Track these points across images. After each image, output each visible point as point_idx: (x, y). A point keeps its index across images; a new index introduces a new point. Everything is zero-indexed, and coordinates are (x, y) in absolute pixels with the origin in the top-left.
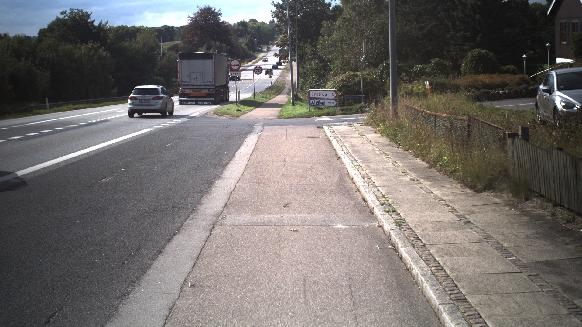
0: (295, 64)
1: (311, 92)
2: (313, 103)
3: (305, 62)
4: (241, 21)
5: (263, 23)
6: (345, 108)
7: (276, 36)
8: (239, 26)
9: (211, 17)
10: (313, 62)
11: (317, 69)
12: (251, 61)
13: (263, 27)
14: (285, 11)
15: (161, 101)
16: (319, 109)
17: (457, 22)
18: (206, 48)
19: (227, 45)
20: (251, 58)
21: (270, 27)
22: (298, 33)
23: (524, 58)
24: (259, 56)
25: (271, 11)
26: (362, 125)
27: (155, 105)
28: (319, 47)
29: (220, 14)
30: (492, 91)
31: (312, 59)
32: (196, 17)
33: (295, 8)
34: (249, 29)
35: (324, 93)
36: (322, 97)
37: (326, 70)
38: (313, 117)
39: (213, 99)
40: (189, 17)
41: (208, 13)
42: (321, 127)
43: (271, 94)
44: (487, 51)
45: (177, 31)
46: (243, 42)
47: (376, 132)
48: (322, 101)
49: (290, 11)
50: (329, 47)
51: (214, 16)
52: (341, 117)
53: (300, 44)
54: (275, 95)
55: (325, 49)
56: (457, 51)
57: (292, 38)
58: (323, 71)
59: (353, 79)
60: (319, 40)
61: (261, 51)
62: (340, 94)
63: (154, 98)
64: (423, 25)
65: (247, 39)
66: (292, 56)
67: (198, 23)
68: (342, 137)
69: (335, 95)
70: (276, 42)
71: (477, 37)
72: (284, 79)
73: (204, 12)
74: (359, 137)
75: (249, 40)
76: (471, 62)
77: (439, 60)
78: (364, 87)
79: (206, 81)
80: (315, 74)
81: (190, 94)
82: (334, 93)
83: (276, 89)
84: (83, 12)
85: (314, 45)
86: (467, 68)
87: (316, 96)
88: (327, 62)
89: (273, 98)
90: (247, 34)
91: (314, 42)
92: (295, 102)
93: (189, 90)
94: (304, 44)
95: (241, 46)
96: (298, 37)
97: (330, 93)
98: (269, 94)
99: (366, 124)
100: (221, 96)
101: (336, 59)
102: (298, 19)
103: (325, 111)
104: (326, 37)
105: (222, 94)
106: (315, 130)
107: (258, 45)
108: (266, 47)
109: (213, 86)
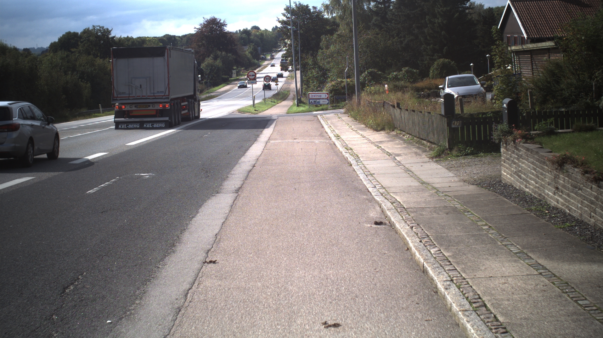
0: (298, 73)
1: (310, 94)
2: (311, 102)
3: (307, 71)
4: (244, 29)
5: (266, 30)
6: (334, 105)
7: (279, 44)
8: (242, 34)
9: (216, 27)
10: (314, 71)
11: (317, 77)
12: (257, 70)
13: (266, 34)
14: (289, 27)
15: (14, 135)
16: (316, 106)
17: (428, 37)
18: (213, 58)
19: (233, 55)
20: (255, 66)
21: (273, 34)
22: (300, 46)
24: (264, 64)
26: (342, 114)
28: (319, 58)
29: (225, 25)
31: (313, 68)
32: (203, 28)
34: (252, 37)
35: (320, 94)
36: (318, 97)
37: (325, 78)
38: (312, 112)
40: (195, 28)
41: (213, 24)
43: (278, 99)
44: (449, 60)
45: (179, 40)
46: (247, 51)
48: (318, 101)
49: (293, 26)
50: (327, 58)
51: (219, 27)
53: (303, 55)
54: (281, 100)
55: (324, 60)
56: (428, 61)
57: (296, 51)
58: (322, 78)
59: (340, 84)
60: (319, 52)
61: (264, 59)
62: (331, 95)
64: (402, 39)
65: (250, 48)
66: (296, 66)
67: (204, 33)
68: (327, 119)
69: (327, 96)
70: (280, 50)
71: (444, 49)
72: (289, 86)
73: (210, 23)
74: (337, 119)
75: (252, 49)
76: (437, 69)
77: (409, 69)
78: (348, 90)
79: (156, 92)
80: (315, 81)
82: (326, 94)
84: (104, 28)
85: (314, 56)
86: (434, 73)
87: (314, 97)
88: (326, 70)
90: (251, 43)
91: (314, 53)
92: (299, 104)
93: (129, 105)
94: (306, 55)
95: (245, 55)
96: (300, 49)
97: (324, 94)
98: (276, 99)
99: (345, 113)
100: (183, 112)
101: (333, 68)
102: (300, 33)
103: (321, 108)
104: (324, 50)
105: (184, 110)
106: (312, 118)
107: (262, 53)
108: (270, 55)
109: (166, 98)
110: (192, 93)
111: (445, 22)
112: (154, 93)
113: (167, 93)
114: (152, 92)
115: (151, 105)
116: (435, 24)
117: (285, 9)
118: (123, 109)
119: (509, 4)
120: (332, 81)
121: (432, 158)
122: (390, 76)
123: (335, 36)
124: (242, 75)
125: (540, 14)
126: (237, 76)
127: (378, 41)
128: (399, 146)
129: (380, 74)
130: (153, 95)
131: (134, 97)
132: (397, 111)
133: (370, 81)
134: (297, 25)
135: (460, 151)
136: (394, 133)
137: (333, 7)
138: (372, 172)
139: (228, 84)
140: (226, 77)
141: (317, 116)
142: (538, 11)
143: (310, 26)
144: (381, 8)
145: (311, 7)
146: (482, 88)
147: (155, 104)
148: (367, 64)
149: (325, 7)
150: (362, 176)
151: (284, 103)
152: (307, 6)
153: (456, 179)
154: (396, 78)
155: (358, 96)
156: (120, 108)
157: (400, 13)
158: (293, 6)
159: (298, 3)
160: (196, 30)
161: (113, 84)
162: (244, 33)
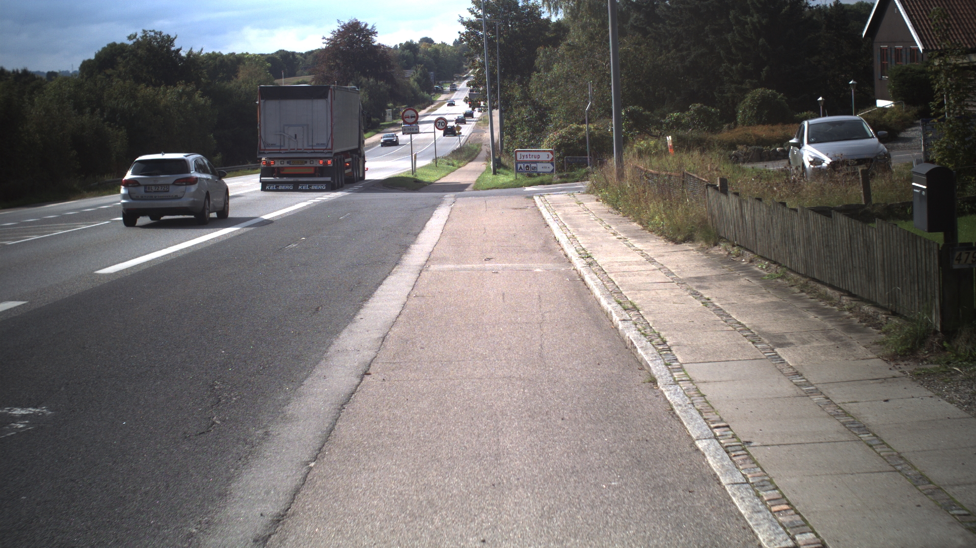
0: (496, 113)
1: (518, 154)
2: (521, 168)
3: (511, 111)
4: (407, 42)
5: (444, 44)
6: (565, 174)
7: (464, 66)
8: (403, 50)
9: (359, 37)
10: (523, 110)
11: (530, 121)
12: (424, 108)
13: (443, 51)
14: (480, 32)
15: (193, 188)
16: (530, 176)
17: (733, 50)
19: (387, 83)
20: (424, 103)
21: (455, 51)
22: (500, 65)
23: (820, 101)
24: (439, 99)
25: (459, 32)
26: (583, 194)
27: (181, 198)
28: (532, 87)
29: (375, 33)
30: (766, 149)
31: (522, 105)
32: (336, 37)
33: (495, 28)
34: (420, 55)
35: (537, 154)
36: (533, 159)
37: (543, 123)
38: (522, 186)
39: (329, 179)
40: (324, 38)
41: (355, 31)
42: (532, 198)
43: (460, 160)
44: (774, 91)
45: (302, 60)
46: (411, 77)
47: (597, 200)
48: (533, 165)
49: (487, 31)
50: (547, 87)
51: (364, 36)
52: (559, 186)
53: (504, 82)
54: (466, 162)
55: (541, 90)
56: (733, 92)
57: (492, 75)
58: (538, 123)
59: (576, 134)
60: (533, 77)
61: (440, 91)
62: (558, 155)
63: (178, 183)
64: (685, 53)
65: (417, 72)
66: (492, 101)
67: (339, 47)
68: (554, 206)
69: (551, 156)
70: (465, 76)
71: (762, 71)
72: (479, 137)
73: (349, 29)
74: (575, 206)
75: (420, 75)
76: (751, 108)
77: (702, 106)
78: (591, 145)
79: (315, 144)
80: (526, 128)
81: (283, 168)
82: (549, 153)
83: (466, 154)
84: (163, 34)
85: (524, 84)
86: (745, 116)
87: (525, 159)
88: (546, 109)
89: (465, 165)
90: (418, 64)
91: (524, 79)
92: (497, 170)
93: (280, 161)
94: (511, 82)
95: (408, 83)
96: (500, 72)
97: (544, 154)
98: (457, 159)
99: (589, 192)
100: (347, 171)
101: (557, 105)
102: (500, 44)
103: (538, 179)
104: (542, 73)
105: (348, 168)
106: (524, 201)
107: (437, 82)
108: (449, 85)
109: (328, 152)
110: (357, 147)
111: (764, 21)
113: (330, 146)
114: (310, 144)
115: (308, 161)
116: (746, 26)
118: (272, 166)
120: (560, 128)
123: (562, 48)
126: (392, 118)
127: (641, 56)
130: (311, 148)
131: (287, 150)
133: (630, 129)
134: (495, 30)
139: (378, 132)
140: (376, 120)
143: (517, 32)
146: (882, 145)
147: (314, 160)
151: (472, 166)
155: (618, 157)
156: (268, 164)
157: (681, 6)
160: (326, 41)
162: (407, 49)
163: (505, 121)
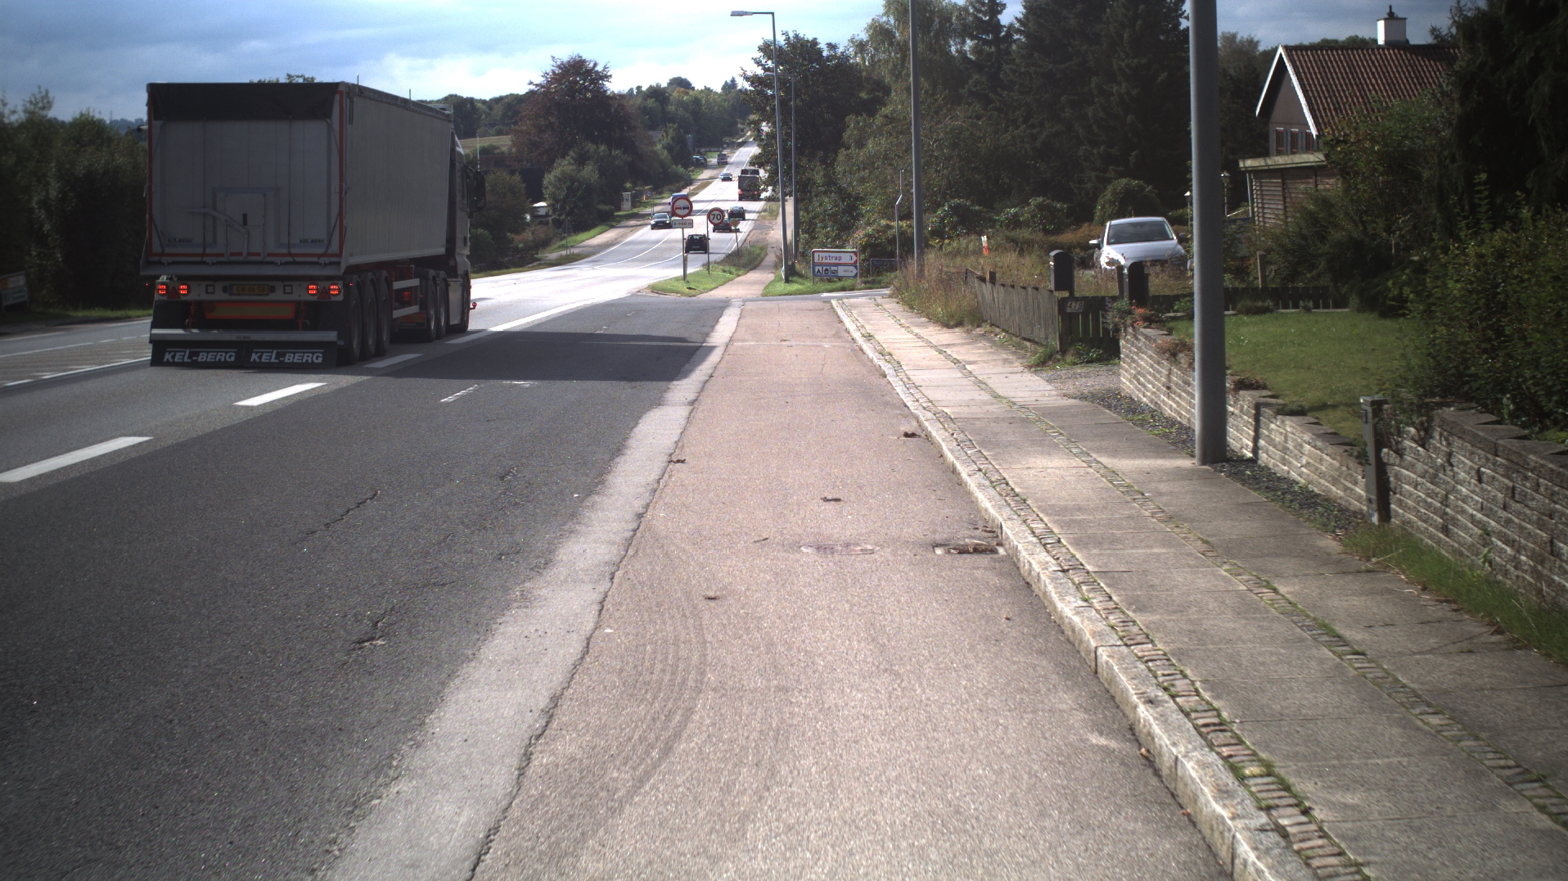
0: (790, 207)
1: (816, 255)
2: (818, 272)
3: (811, 200)
5: (708, 90)
6: (870, 279)
7: (740, 126)
8: (645, 99)
9: (585, 83)
10: (827, 200)
11: (834, 215)
13: (707, 100)
14: (769, 91)
16: (830, 281)
17: (1095, 129)
18: (575, 160)
19: (624, 153)
21: (724, 100)
22: (796, 139)
24: (700, 177)
28: (839, 169)
29: (607, 77)
31: (825, 193)
32: (550, 83)
33: (791, 85)
34: (671, 108)
35: (839, 255)
36: (833, 261)
37: (852, 216)
38: (818, 293)
39: (331, 336)
40: (531, 83)
41: (578, 73)
44: (1141, 182)
46: (659, 143)
47: (897, 303)
48: (833, 268)
49: (780, 89)
50: (859, 170)
51: (593, 81)
53: (801, 161)
55: (851, 174)
56: (1093, 183)
57: (785, 149)
58: (847, 218)
59: (885, 232)
60: (840, 154)
61: (702, 164)
62: (863, 257)
65: (667, 135)
66: (784, 186)
67: (554, 97)
68: (853, 308)
69: (854, 258)
70: (740, 140)
71: (1131, 156)
72: (764, 236)
73: (569, 70)
74: (873, 308)
75: (673, 139)
76: (1112, 203)
77: (1044, 201)
78: (901, 245)
79: (295, 240)
80: (830, 224)
81: (210, 305)
82: (853, 255)
83: (746, 258)
85: (828, 163)
86: (1105, 211)
87: (824, 261)
88: (856, 199)
90: (669, 122)
91: (829, 157)
92: (790, 279)
93: (204, 283)
94: (810, 161)
95: (655, 153)
96: (796, 145)
97: (847, 256)
98: (734, 265)
99: (890, 296)
100: (398, 313)
101: (871, 194)
102: (797, 107)
103: (839, 284)
104: (853, 150)
105: (405, 304)
106: (820, 304)
107: (697, 150)
108: (716, 154)
109: (331, 263)
110: (441, 251)
111: (1134, 92)
112: (289, 246)
113: (335, 248)
114: (284, 239)
115: (279, 285)
116: (1112, 98)
117: (760, 49)
118: (183, 298)
119: (1281, 55)
120: (869, 224)
121: (1030, 367)
122: (1003, 217)
123: (879, 120)
124: (645, 205)
125: (1349, 80)
126: (634, 206)
127: (978, 134)
128: (981, 351)
129: (976, 211)
130: (285, 251)
131: (221, 255)
132: (987, 288)
133: (954, 228)
134: (789, 88)
135: (1079, 354)
136: (979, 331)
137: (875, 49)
138: (917, 384)
139: (612, 227)
140: (607, 208)
141: (829, 302)
142: (1347, 73)
143: (819, 91)
144: (989, 55)
145: (822, 45)
146: (1180, 247)
147: (294, 283)
148: (951, 188)
149: (857, 46)
150: (900, 389)
151: (753, 276)
152: (814, 42)
153: (1054, 393)
154: (1015, 223)
155: (918, 258)
156: (172, 292)
157: (1032, 69)
158: (781, 40)
159: (791, 35)
161: (151, 209)
162: (651, 97)
163: (801, 213)
